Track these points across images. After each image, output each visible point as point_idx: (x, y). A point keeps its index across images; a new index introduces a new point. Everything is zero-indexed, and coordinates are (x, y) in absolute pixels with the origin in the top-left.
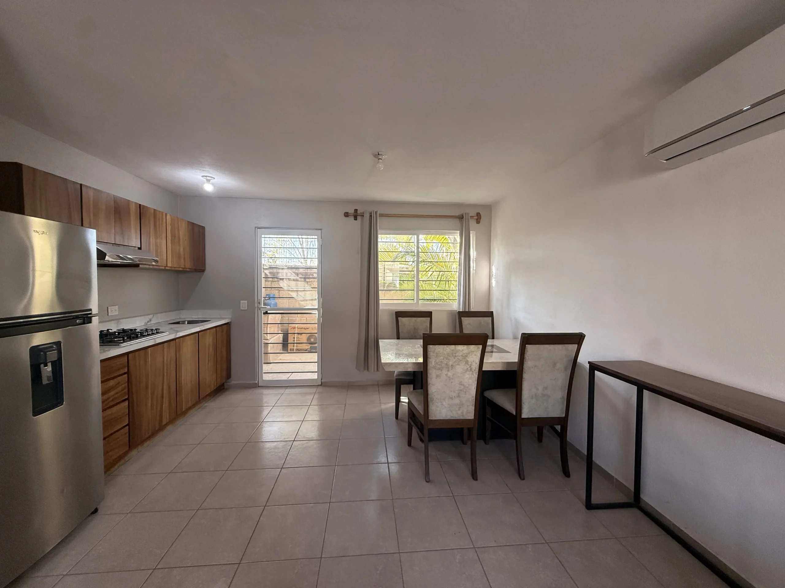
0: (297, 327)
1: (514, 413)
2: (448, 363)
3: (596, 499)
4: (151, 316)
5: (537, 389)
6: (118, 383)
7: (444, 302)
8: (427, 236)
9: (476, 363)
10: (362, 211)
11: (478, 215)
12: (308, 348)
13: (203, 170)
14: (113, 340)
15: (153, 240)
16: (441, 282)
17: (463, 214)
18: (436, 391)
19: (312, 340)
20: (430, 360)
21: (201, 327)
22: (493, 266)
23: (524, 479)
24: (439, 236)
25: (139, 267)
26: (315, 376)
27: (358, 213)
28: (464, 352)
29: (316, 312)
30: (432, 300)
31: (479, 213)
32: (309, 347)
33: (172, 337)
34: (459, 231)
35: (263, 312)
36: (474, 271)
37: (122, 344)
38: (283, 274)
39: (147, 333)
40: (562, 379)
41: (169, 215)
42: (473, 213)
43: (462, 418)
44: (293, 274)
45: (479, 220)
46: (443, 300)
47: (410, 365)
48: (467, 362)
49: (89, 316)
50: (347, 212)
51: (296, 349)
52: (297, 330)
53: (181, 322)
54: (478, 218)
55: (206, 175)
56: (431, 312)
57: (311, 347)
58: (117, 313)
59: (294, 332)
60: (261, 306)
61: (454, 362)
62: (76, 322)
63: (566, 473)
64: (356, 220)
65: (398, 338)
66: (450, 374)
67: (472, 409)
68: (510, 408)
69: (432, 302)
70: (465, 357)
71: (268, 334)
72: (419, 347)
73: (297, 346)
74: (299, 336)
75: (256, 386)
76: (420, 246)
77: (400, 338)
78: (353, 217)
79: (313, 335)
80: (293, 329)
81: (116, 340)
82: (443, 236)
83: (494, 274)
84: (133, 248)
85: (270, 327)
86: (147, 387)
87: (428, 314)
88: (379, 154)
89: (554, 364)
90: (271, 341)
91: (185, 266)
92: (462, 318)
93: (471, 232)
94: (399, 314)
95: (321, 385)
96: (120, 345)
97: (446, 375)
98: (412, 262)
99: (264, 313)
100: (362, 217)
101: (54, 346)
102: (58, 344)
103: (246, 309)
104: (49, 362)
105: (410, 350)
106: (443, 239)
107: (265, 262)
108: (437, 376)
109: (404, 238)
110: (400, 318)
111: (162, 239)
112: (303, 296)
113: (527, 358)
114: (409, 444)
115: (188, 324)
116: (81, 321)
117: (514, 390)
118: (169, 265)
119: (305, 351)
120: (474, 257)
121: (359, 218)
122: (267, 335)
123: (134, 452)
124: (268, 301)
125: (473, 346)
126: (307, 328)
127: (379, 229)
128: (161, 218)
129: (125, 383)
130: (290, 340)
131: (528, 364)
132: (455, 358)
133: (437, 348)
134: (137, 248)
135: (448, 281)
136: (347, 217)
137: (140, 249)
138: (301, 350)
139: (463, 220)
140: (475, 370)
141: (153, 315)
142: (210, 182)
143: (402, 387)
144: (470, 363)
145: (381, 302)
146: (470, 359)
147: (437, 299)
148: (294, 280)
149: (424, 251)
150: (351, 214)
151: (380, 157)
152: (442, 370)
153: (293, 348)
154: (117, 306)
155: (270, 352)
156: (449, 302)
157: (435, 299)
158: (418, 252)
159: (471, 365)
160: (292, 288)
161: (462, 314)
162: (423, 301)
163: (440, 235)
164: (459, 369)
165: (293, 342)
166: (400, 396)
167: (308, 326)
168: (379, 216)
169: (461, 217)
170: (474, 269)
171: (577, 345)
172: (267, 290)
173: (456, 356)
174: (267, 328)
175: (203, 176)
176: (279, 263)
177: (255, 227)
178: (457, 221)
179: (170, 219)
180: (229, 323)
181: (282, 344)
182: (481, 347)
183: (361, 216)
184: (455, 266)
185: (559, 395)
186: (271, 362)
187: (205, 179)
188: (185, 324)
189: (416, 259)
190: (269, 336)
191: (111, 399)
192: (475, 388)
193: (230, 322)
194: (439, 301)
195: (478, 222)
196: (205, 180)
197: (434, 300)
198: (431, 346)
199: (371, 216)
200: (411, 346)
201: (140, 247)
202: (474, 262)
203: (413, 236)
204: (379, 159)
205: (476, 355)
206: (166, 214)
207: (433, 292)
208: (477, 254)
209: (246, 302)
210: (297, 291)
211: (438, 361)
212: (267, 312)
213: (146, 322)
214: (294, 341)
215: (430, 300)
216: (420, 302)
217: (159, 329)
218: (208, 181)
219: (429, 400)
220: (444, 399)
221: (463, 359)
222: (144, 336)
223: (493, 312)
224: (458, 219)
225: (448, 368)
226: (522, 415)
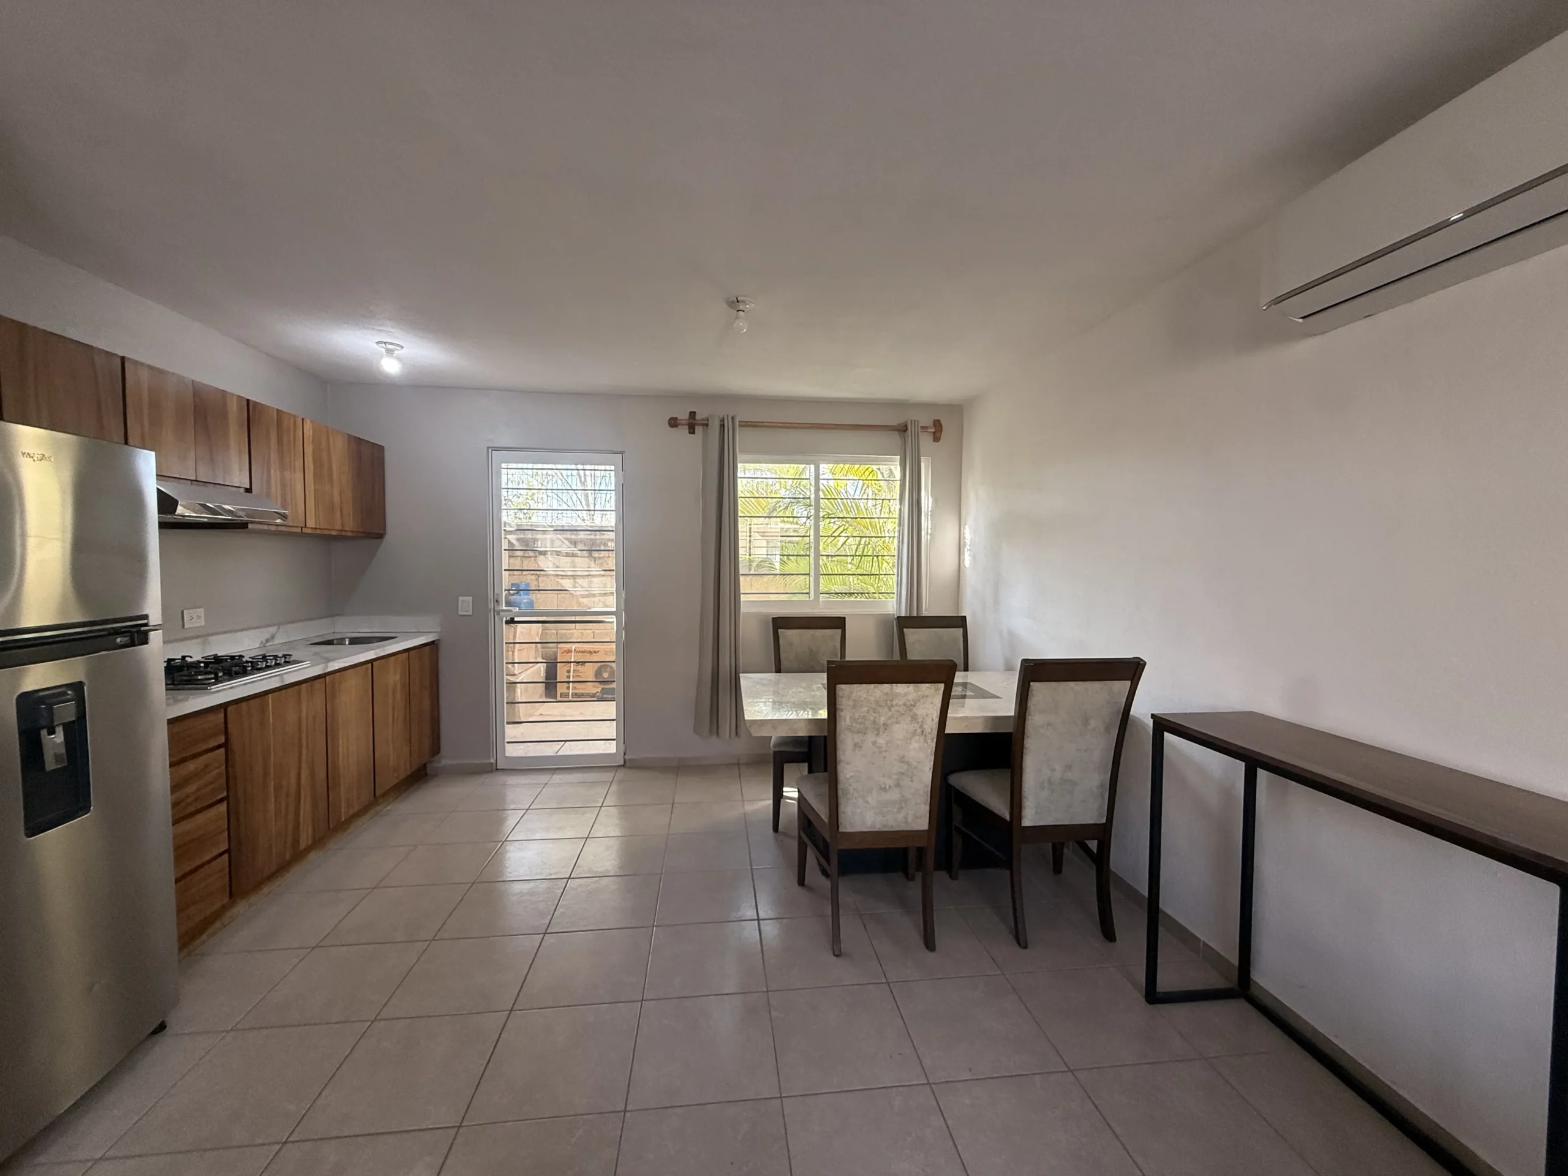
0: (575, 650)
1: (1008, 818)
2: (877, 720)
3: (1165, 982)
4: (273, 630)
5: (1053, 770)
6: (207, 766)
7: (870, 598)
8: (836, 465)
9: (933, 720)
10: (704, 416)
11: (937, 424)
12: (598, 692)
13: (380, 331)
14: (196, 677)
15: (275, 473)
16: (863, 557)
17: (906, 422)
18: (852, 776)
19: (606, 675)
20: (842, 714)
21: (377, 651)
22: (967, 526)
23: (1026, 947)
24: (858, 466)
25: (247, 527)
26: (611, 748)
27: (696, 418)
28: (910, 697)
29: (613, 619)
30: (846, 594)
31: (939, 421)
32: (599, 690)
33: (317, 671)
34: (899, 457)
35: (504, 619)
36: (929, 537)
37: (212, 687)
38: (545, 542)
39: (264, 663)
40: (1100, 748)
41: (308, 421)
42: (926, 420)
43: (904, 828)
44: (567, 542)
45: (938, 435)
46: (866, 595)
47: (802, 724)
48: (914, 718)
49: (143, 629)
50: (675, 416)
51: (572, 693)
52: (574, 656)
53: (335, 642)
54: (937, 431)
55: (384, 341)
56: (845, 618)
57: (603, 689)
58: (203, 624)
59: (569, 661)
60: (501, 608)
61: (890, 718)
62: (116, 642)
63: (1109, 933)
64: (694, 433)
65: (778, 670)
66: (881, 741)
67: (924, 809)
68: (1000, 806)
69: (846, 599)
70: (910, 707)
71: (516, 665)
72: (820, 687)
73: (574, 688)
74: (579, 667)
75: (493, 769)
76: (821, 487)
77: (782, 671)
78: (687, 427)
79: (607, 666)
80: (567, 653)
81: (199, 677)
82: (867, 466)
83: (968, 542)
84: (234, 489)
85: (519, 650)
86: (266, 774)
87: (838, 623)
88: (738, 302)
89: (1086, 722)
90: (520, 678)
91: (342, 525)
92: (905, 630)
93: (922, 458)
94: (780, 623)
95: (624, 766)
96: (209, 688)
97: (874, 743)
98: (806, 519)
99: (507, 622)
100: (705, 427)
101: (70, 692)
102: (78, 687)
103: (471, 613)
104: (58, 725)
105: (802, 694)
106: (867, 473)
107: (508, 518)
108: (856, 745)
109: (790, 469)
110: (782, 630)
111: (295, 472)
112: (586, 587)
113: (1032, 708)
114: (801, 882)
115: (350, 644)
116: (126, 639)
117: (1007, 773)
118: (311, 523)
119: (592, 697)
120: (928, 508)
121: (699, 430)
122: (514, 667)
123: (241, 907)
124: (514, 597)
125: (928, 685)
126: (595, 652)
127: (739, 452)
128: (292, 430)
129: (219, 767)
130: (561, 675)
131: (1035, 720)
132: (890, 710)
133: (855, 691)
134: (242, 490)
135: (877, 556)
136: (675, 428)
137: (249, 490)
138: (583, 695)
139: (906, 434)
140: (930, 733)
141: (279, 628)
142: (394, 355)
143: (787, 767)
144: (920, 720)
145: (743, 598)
146: (920, 711)
147: (855, 591)
148: (567, 555)
149: (830, 497)
150: (681, 422)
151: (741, 308)
152: (865, 734)
153: (567, 691)
154: (202, 610)
155: (520, 701)
156: (880, 598)
157: (852, 592)
158: (818, 499)
159: (922, 722)
160: (563, 571)
161: (905, 623)
162: (828, 596)
163: (861, 465)
164: (900, 730)
165: (567, 680)
166: (783, 787)
167: (596, 647)
168: (740, 426)
169: (903, 429)
170: (929, 531)
171: (1129, 682)
172: (514, 575)
173: (892, 706)
174: (513, 652)
175: (377, 343)
176: (537, 519)
177: (488, 448)
178: (896, 436)
179: (311, 432)
180: (436, 642)
181: (544, 684)
182: (942, 686)
183: (703, 425)
184: (892, 526)
185: (1096, 780)
186: (522, 720)
187: (384, 348)
188: (345, 644)
189: (813, 511)
190: (518, 666)
191: (193, 797)
192: (930, 769)
193: (438, 640)
194: (859, 597)
195: (936, 439)
196: (384, 350)
197: (850, 593)
198: (843, 686)
199: (724, 425)
200: (804, 685)
201: (248, 487)
202: (929, 517)
203: (808, 466)
204: (738, 311)
205: (932, 703)
206: (303, 419)
207: (847, 578)
208: (936, 501)
209: (471, 598)
210: (574, 577)
211: (857, 716)
212: (512, 619)
213: (264, 642)
214: (569, 677)
215: (841, 594)
216: (822, 598)
217: (290, 655)
218: (390, 352)
219: (840, 793)
220: (870, 791)
221: (906, 711)
222: (260, 670)
223: (965, 617)
224: (897, 433)
225: (878, 729)
226: (1023, 821)
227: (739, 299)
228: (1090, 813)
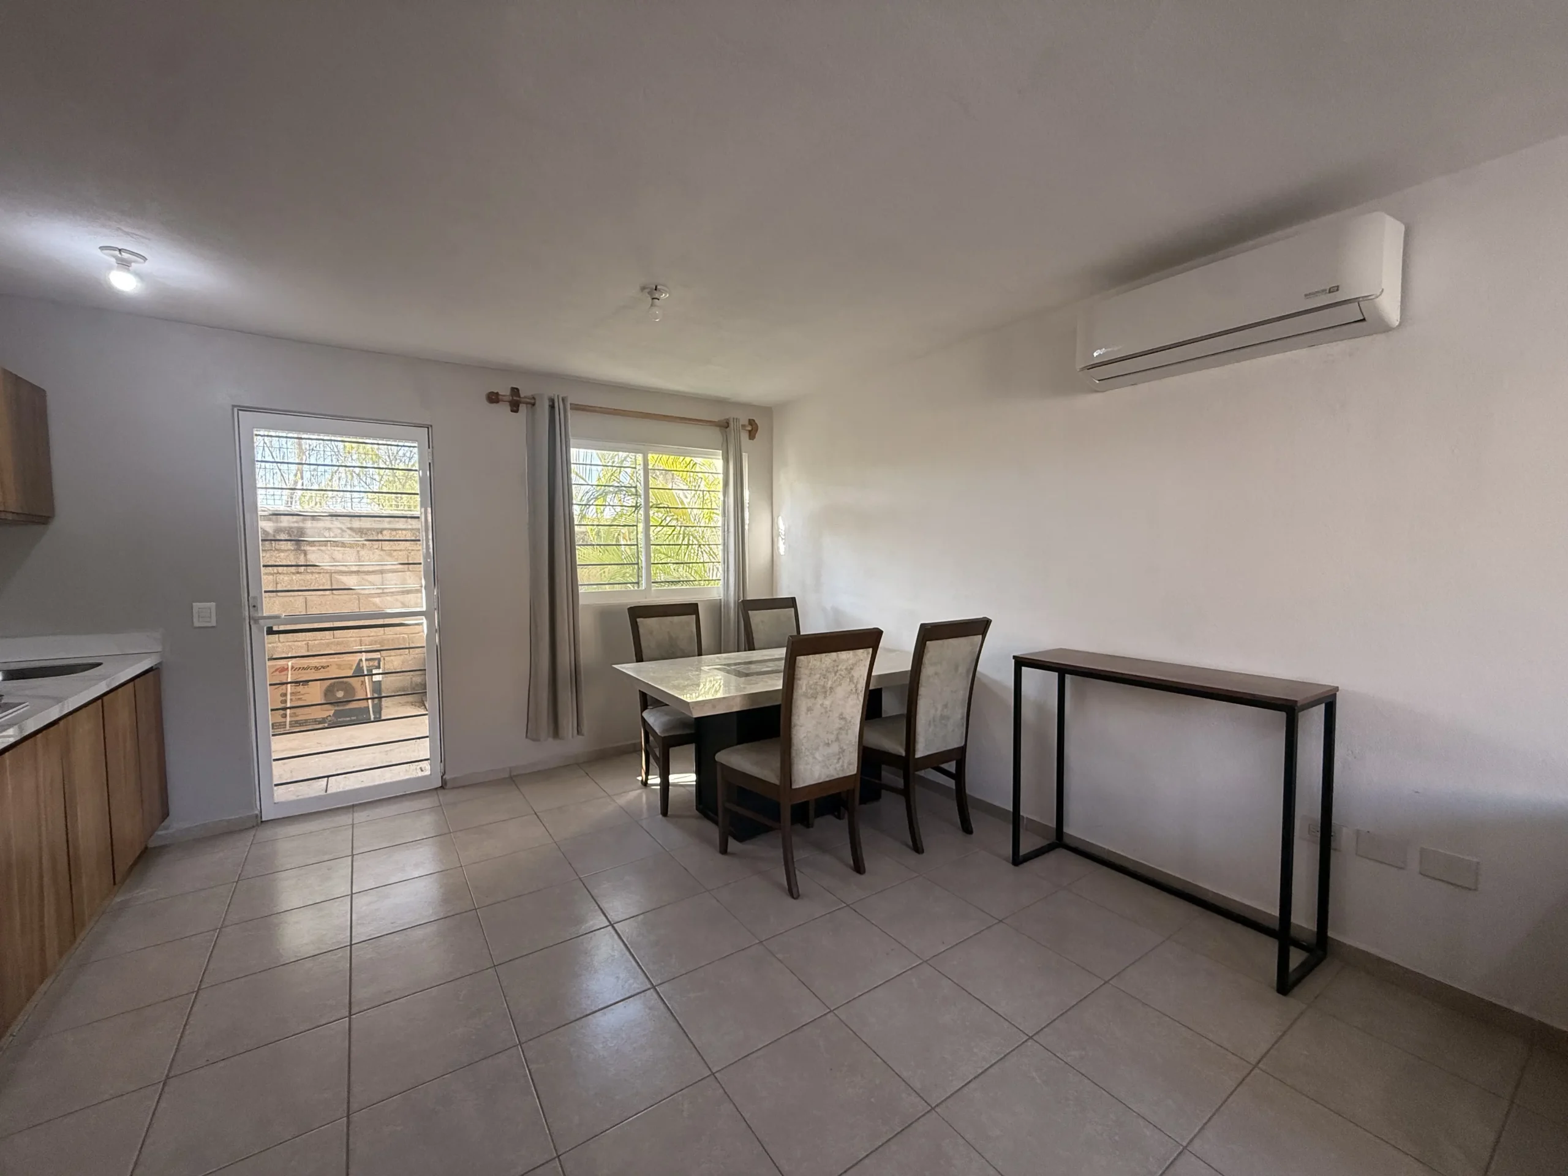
0: (292, 667)
1: (904, 754)
2: (825, 684)
3: (1025, 847)
5: (936, 709)
7: (697, 585)
8: (661, 456)
9: (862, 678)
10: (531, 394)
11: (753, 424)
12: (330, 716)
16: (689, 546)
17: (728, 419)
19: (340, 694)
20: (800, 682)
22: (780, 517)
23: (920, 852)
24: (683, 457)
26: (423, 770)
27: (520, 396)
28: (851, 662)
29: (422, 620)
30: (675, 582)
31: (753, 420)
34: (721, 452)
35: (265, 629)
38: (315, 530)
42: (745, 419)
43: (841, 775)
45: (754, 433)
48: (851, 679)
50: (496, 391)
51: (290, 722)
52: (292, 674)
54: (753, 429)
55: (118, 248)
56: (697, 604)
59: (285, 681)
60: (260, 615)
61: (835, 681)
63: (967, 829)
64: (516, 411)
66: (827, 703)
67: (854, 757)
68: (897, 748)
69: (674, 587)
70: (850, 668)
73: (292, 715)
74: (300, 688)
75: (260, 823)
76: (651, 476)
77: (644, 660)
78: (509, 404)
79: (342, 682)
80: (280, 672)
82: (691, 459)
83: (782, 532)
87: (691, 609)
88: (655, 290)
89: (956, 668)
92: (746, 613)
93: (742, 454)
94: (634, 613)
95: (442, 787)
97: (822, 705)
98: (634, 509)
99: (268, 632)
100: (531, 406)
103: (214, 624)
106: (690, 465)
108: (807, 709)
110: (642, 619)
112: (378, 584)
113: (924, 662)
119: (320, 723)
121: (524, 408)
125: (861, 651)
126: (323, 667)
127: (572, 435)
130: (276, 700)
131: (925, 671)
132: (835, 675)
136: (495, 405)
138: (306, 722)
139: (728, 430)
140: (860, 691)
142: (130, 268)
144: (855, 681)
146: (855, 673)
147: (681, 580)
150: (503, 398)
151: (657, 296)
152: (816, 698)
153: (283, 720)
156: (706, 585)
157: (678, 580)
158: (647, 488)
160: (346, 566)
161: (743, 606)
162: (658, 585)
163: (685, 456)
164: (840, 692)
165: (283, 705)
167: (323, 661)
168: (571, 408)
169: (725, 425)
170: (748, 522)
171: (980, 636)
172: (278, 573)
173: (837, 671)
175: (101, 248)
177: (232, 407)
178: (718, 431)
180: (157, 668)
182: (870, 651)
183: (529, 403)
187: (114, 256)
192: (859, 721)
193: (160, 663)
194: (685, 585)
195: (752, 435)
196: (113, 260)
198: (802, 658)
199: (553, 406)
204: (653, 299)
205: (863, 665)
208: (751, 495)
209: (212, 605)
211: (811, 682)
212: (271, 628)
214: (285, 702)
215: (671, 582)
216: (655, 587)
217: (2, 695)
218: (124, 264)
219: (792, 754)
220: (817, 749)
221: (847, 674)
223: (795, 598)
224: (718, 428)
225: (825, 692)
226: (916, 753)
227: (658, 287)
228: (955, 743)
